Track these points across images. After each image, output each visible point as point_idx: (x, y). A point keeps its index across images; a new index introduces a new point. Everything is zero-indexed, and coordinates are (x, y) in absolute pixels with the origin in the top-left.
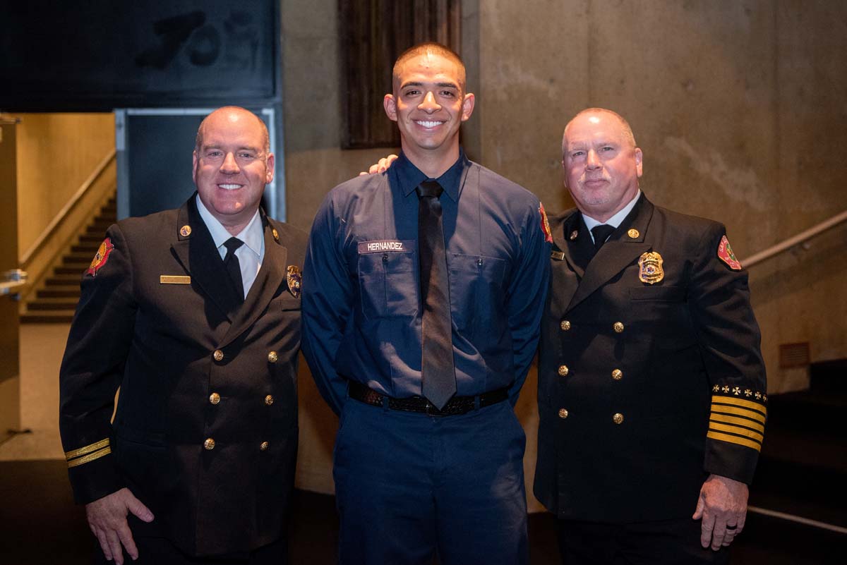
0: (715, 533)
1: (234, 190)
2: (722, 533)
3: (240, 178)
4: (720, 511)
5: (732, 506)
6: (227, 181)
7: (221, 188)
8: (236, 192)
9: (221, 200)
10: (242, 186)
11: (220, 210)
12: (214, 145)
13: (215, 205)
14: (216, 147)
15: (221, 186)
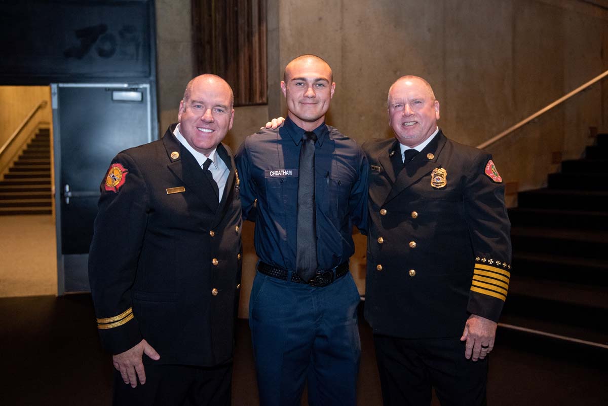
0: (474, 350)
1: (208, 133)
2: (478, 350)
3: (214, 126)
4: (478, 336)
5: (486, 334)
6: (205, 126)
7: (199, 130)
8: (210, 135)
9: (200, 139)
10: (214, 131)
11: (198, 146)
12: (199, 101)
13: (195, 141)
14: (200, 102)
15: (200, 129)
